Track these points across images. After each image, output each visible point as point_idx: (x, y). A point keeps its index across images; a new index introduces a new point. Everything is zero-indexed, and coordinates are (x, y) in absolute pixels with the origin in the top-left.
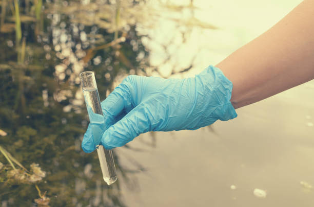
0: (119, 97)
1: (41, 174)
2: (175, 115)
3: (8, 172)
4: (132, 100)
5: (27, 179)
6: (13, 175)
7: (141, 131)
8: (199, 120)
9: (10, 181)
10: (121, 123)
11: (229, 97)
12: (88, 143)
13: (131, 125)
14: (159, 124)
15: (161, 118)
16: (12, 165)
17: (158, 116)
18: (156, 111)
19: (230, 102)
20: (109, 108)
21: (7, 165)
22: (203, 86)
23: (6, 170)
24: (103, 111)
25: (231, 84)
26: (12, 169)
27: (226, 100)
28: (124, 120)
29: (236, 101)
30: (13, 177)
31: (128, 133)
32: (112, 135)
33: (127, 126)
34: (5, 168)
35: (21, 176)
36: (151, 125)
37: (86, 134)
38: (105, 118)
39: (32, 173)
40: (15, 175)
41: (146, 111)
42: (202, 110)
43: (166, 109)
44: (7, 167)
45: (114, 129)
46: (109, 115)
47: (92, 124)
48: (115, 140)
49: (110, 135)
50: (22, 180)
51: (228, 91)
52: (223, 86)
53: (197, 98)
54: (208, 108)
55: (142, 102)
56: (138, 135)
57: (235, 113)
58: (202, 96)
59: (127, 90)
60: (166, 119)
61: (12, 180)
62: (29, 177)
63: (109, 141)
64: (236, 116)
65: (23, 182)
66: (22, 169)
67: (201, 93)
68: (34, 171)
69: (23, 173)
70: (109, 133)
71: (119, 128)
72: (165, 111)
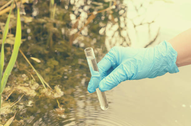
0: (108, 60)
1: (60, 93)
2: (142, 71)
3: (41, 90)
4: (116, 61)
5: (52, 95)
6: (44, 92)
7: (121, 81)
8: (156, 73)
9: (42, 96)
10: (109, 76)
11: (175, 61)
12: (91, 88)
13: (116, 77)
14: (132, 76)
15: (133, 72)
16: (44, 85)
17: (132, 72)
18: (130, 69)
19: (175, 64)
20: (102, 67)
21: (41, 85)
22: (159, 53)
23: (40, 89)
24: (99, 69)
25: (177, 53)
26: (44, 88)
27: (173, 62)
28: (111, 74)
29: (178, 63)
30: (44, 94)
31: (114, 82)
32: (105, 84)
33: (113, 78)
34: (40, 87)
35: (49, 93)
36: (127, 77)
37: (89, 83)
38: (100, 73)
39: (55, 92)
40: (45, 92)
41: (124, 69)
42: (158, 68)
43: (136, 67)
44: (41, 87)
45: (106, 80)
46: (102, 71)
47: (93, 77)
48: (107, 86)
49: (103, 84)
50: (49, 96)
51: (174, 57)
52: (171, 54)
53: (155, 60)
54: (162, 66)
55: (122, 63)
56: (120, 83)
57: (178, 70)
58: (158, 59)
59: (113, 56)
60: (136, 73)
61: (44, 95)
62: (53, 94)
63: (103, 87)
64: (178, 71)
65: (49, 97)
66: (49, 88)
67: (158, 58)
68: (57, 91)
69: (50, 91)
70: (103, 83)
71: (108, 79)
72: (136, 69)
